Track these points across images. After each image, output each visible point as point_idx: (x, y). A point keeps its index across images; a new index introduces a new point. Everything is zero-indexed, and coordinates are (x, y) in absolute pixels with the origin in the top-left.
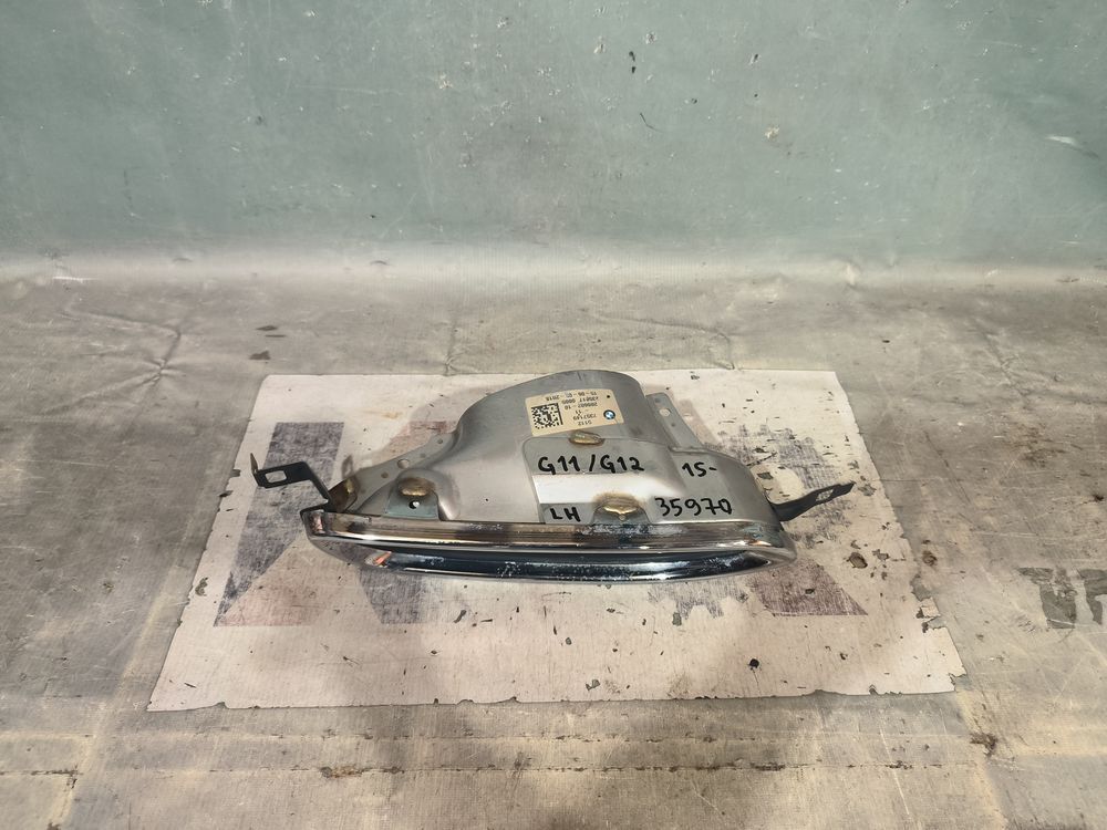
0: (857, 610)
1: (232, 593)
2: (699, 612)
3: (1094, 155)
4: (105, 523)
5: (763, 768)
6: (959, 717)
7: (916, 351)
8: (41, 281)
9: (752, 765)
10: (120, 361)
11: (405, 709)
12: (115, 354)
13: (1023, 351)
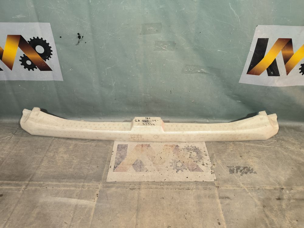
0: (202, 171)
1: (115, 168)
2: (180, 171)
3: (244, 103)
4: (95, 158)
6: (215, 184)
9: (186, 189)
11: (140, 182)
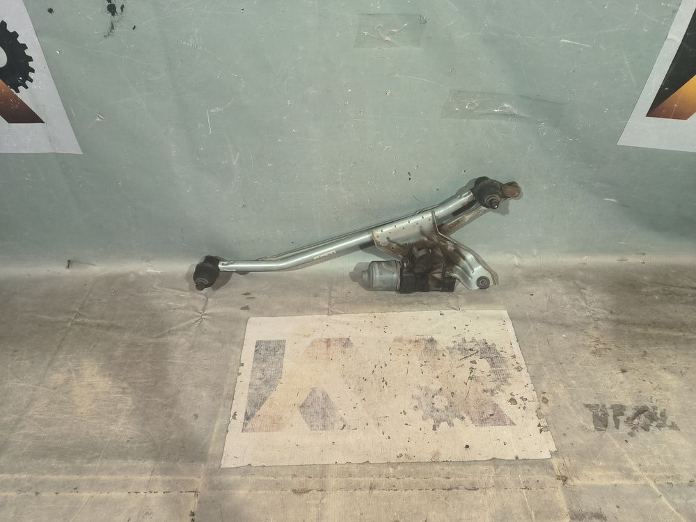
0: (512, 423)
1: (247, 418)
2: (444, 425)
5: (470, 490)
6: (552, 469)
7: (546, 299)
8: (141, 273)
9: (466, 488)
10: (183, 312)
11: (324, 466)
12: (179, 308)
13: (597, 298)
